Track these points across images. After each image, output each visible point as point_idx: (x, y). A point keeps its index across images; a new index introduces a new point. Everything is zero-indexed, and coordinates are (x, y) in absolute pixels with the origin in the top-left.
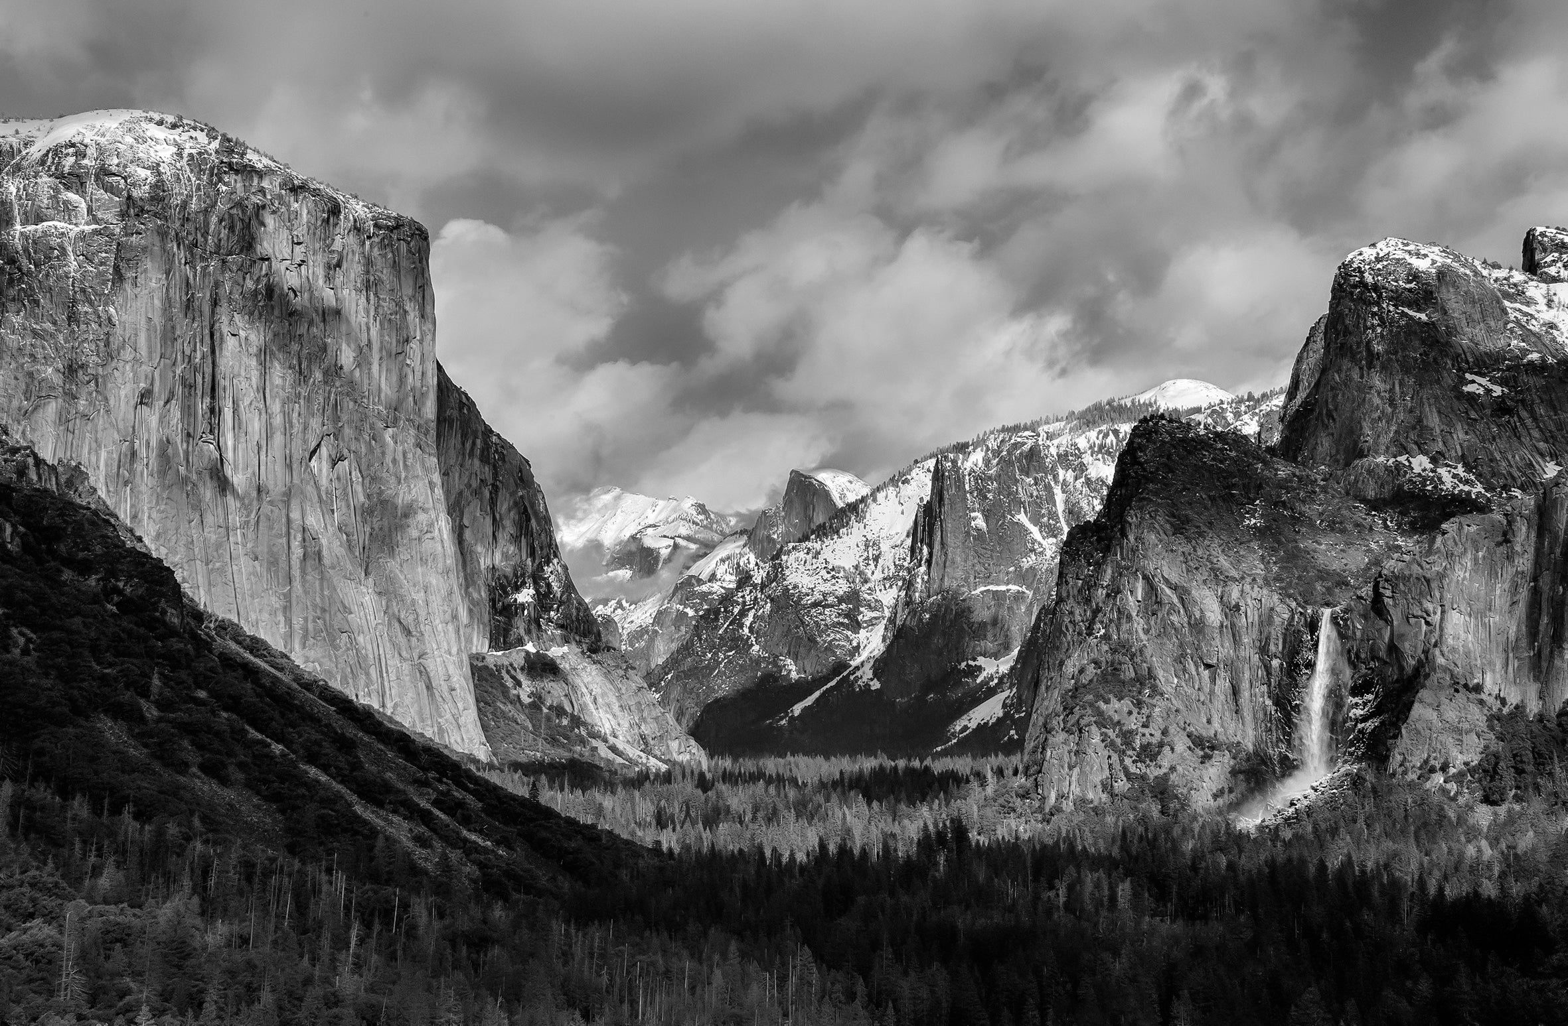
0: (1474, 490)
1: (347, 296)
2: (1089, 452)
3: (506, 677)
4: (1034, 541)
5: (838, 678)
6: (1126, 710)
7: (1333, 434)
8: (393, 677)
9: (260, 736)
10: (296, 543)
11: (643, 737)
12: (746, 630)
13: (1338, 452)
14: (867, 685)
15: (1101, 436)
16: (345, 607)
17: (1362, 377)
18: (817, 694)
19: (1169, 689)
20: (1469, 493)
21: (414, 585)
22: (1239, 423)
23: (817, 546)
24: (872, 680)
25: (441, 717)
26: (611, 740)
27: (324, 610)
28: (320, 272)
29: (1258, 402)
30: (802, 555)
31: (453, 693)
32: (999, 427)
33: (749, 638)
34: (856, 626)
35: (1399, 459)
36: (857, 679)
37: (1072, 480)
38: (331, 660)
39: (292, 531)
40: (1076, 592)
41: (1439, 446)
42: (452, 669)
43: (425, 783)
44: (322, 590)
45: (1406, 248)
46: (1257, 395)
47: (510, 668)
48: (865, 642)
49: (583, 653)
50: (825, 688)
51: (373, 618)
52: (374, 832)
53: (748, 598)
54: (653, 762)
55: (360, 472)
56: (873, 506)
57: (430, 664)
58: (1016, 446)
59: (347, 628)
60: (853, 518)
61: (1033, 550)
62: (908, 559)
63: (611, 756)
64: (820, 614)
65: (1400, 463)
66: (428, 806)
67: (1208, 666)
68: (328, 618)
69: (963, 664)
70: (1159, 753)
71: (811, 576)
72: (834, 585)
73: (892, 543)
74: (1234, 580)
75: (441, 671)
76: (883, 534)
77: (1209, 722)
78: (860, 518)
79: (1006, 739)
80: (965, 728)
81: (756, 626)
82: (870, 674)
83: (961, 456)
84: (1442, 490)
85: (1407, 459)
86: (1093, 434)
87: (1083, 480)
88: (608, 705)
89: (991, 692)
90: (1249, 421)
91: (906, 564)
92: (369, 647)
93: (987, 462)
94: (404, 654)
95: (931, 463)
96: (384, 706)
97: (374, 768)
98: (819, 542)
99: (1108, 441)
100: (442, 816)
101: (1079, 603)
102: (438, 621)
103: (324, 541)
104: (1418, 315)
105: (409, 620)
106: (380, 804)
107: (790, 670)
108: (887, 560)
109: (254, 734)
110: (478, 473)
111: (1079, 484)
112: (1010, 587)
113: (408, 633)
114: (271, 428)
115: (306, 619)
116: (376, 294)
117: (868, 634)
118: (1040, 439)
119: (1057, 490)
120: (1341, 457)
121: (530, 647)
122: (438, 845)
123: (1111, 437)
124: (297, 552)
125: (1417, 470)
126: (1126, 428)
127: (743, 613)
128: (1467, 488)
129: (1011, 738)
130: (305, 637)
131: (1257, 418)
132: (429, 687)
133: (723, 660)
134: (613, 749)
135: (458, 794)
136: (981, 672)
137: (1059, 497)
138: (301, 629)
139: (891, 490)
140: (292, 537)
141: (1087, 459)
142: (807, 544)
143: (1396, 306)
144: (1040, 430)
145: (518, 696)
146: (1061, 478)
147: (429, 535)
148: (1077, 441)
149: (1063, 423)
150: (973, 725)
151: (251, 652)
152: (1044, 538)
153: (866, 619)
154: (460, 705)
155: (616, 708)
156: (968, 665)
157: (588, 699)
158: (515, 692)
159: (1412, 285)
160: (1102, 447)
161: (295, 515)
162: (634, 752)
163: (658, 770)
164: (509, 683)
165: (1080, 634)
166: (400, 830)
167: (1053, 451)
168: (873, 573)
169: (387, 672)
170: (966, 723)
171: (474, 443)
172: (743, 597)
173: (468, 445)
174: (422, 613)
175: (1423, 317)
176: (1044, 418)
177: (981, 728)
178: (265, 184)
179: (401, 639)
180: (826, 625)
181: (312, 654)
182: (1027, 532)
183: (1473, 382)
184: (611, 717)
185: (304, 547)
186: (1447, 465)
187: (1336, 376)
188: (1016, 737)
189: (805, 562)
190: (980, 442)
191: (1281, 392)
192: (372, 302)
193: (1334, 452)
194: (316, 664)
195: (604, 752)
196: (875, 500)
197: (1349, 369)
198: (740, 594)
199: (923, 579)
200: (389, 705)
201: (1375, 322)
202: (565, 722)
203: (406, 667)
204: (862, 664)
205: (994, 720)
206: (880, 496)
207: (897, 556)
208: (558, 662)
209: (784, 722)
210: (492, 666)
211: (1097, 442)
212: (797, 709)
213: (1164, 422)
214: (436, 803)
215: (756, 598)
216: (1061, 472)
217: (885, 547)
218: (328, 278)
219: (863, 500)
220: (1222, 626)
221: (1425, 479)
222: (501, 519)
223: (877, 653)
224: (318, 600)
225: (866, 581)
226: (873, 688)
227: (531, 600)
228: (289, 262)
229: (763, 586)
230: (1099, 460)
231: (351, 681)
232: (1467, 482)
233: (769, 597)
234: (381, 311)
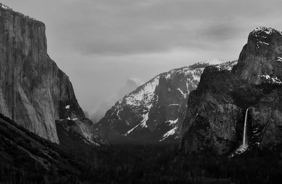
0: (280, 83)
1: (26, 39)
2: (194, 74)
3: (63, 125)
4: (182, 94)
5: (138, 125)
6: (203, 131)
7: (248, 70)
8: (37, 126)
9: (8, 140)
10: (15, 95)
11: (94, 139)
12: (118, 115)
13: (249, 74)
14: (145, 127)
15: (196, 71)
16: (26, 110)
17: (255, 58)
18: (133, 129)
19: (212, 127)
20: (279, 83)
21: (42, 105)
22: (227, 68)
23: (133, 95)
24: (146, 125)
25: (49, 135)
26: (88, 139)
27: (21, 111)
28: (20, 33)
29: (231, 63)
30: (130, 98)
31: (51, 129)
32: (174, 69)
33: (118, 116)
34: (142, 113)
35: (263, 76)
36: (142, 125)
37: (190, 81)
38: (23, 122)
39: (14, 93)
40: (192, 106)
41: (272, 73)
42: (51, 124)
43: (46, 150)
44: (21, 106)
45: (264, 29)
46: (231, 62)
47: (64, 123)
48: (144, 117)
49: (81, 120)
50: (135, 127)
51: (33, 112)
52: (34, 161)
53: (118, 107)
54: (97, 144)
55: (30, 79)
56: (146, 86)
57: (46, 122)
58: (178, 73)
59: (27, 115)
60: (141, 89)
61: (181, 96)
62: (154, 98)
63: (87, 143)
64: (134, 111)
65: (263, 77)
66: (47, 155)
67: (221, 122)
68: (22, 112)
69: (166, 122)
70: (210, 141)
71: (132, 102)
72: (137, 104)
73: (150, 95)
74: (227, 103)
75: (49, 125)
76: (148, 93)
77: (221, 134)
78: (143, 89)
79: (176, 138)
80: (167, 136)
81: (120, 113)
82: (145, 124)
83: (165, 75)
84: (273, 83)
85: (265, 76)
86: (195, 71)
87: (192, 81)
88: (87, 131)
89: (172, 128)
90: (229, 68)
91: (153, 99)
92: (32, 119)
93: (171, 76)
94: (40, 120)
95: (159, 77)
96: (35, 132)
97: (34, 146)
98: (134, 95)
99: (198, 72)
100: (50, 157)
101: (192, 108)
102: (48, 113)
103: (21, 95)
104: (267, 44)
105: (41, 113)
106: (36, 155)
107: (128, 123)
108: (149, 98)
109: (6, 139)
110: (57, 79)
111: (191, 81)
112: (176, 104)
113: (41, 115)
114: (9, 69)
115: (17, 113)
116: (33, 39)
117: (145, 115)
118: (183, 72)
119: (187, 83)
120: (250, 75)
121: (69, 119)
122: (49, 163)
123: (199, 71)
124: (15, 98)
125: (267, 78)
126: (202, 69)
127: (117, 111)
128: (278, 82)
129: (177, 138)
130: (17, 117)
131: (231, 67)
132: (46, 128)
133: (112, 121)
134: (88, 141)
135: (54, 152)
136: (170, 124)
137: (187, 85)
138: (16, 115)
139: (150, 83)
140: (14, 94)
141: (193, 76)
142: (132, 95)
143: (262, 42)
144: (183, 69)
145: (66, 130)
146: (188, 80)
147: (46, 93)
148: (191, 72)
149: (188, 68)
150: (168, 135)
151: (5, 121)
152: (184, 94)
153: (144, 112)
154: (53, 132)
155: (88, 132)
156: (167, 122)
157: (82, 130)
158: (65, 129)
159: (266, 37)
160: (196, 73)
161: (15, 89)
162: (92, 142)
163: (98, 146)
164: (64, 127)
165: (193, 115)
166: (41, 160)
167: (186, 74)
168: (146, 102)
169: (36, 124)
170: (167, 135)
171: (56, 73)
172: (117, 107)
173: (55, 73)
174: (44, 111)
175: (268, 44)
176: (184, 67)
177: (170, 136)
178: (7, 13)
179: (39, 117)
180: (135, 113)
181: (18, 121)
182: (180, 92)
183: (279, 59)
184: (87, 134)
185: (17, 96)
186: (274, 77)
187: (249, 57)
188: (178, 138)
189: (131, 99)
190: (169, 72)
191: (236, 61)
192: (32, 41)
193: (248, 74)
194: (20, 123)
195: (86, 142)
196: (146, 85)
197: (252, 56)
198: (116, 106)
199: (157, 103)
200: (36, 132)
201: (258, 45)
202: (77, 135)
203: (41, 123)
204: (143, 121)
205: (173, 134)
206: (148, 84)
207: (151, 98)
208: (75, 122)
209: (126, 135)
210: (60, 123)
211: (196, 72)
212: (129, 132)
213: (211, 68)
214: (49, 154)
215: (120, 107)
216: (188, 79)
217: (148, 95)
218: (22, 35)
219: (144, 85)
220: (224, 113)
221: (269, 80)
222: (62, 90)
223: (147, 120)
224: (20, 108)
225: (144, 103)
226: (146, 127)
227: (69, 108)
228: (13, 31)
229: (121, 104)
230: (196, 76)
231: (28, 127)
232: (278, 81)
233: (123, 107)
234: (34, 42)
